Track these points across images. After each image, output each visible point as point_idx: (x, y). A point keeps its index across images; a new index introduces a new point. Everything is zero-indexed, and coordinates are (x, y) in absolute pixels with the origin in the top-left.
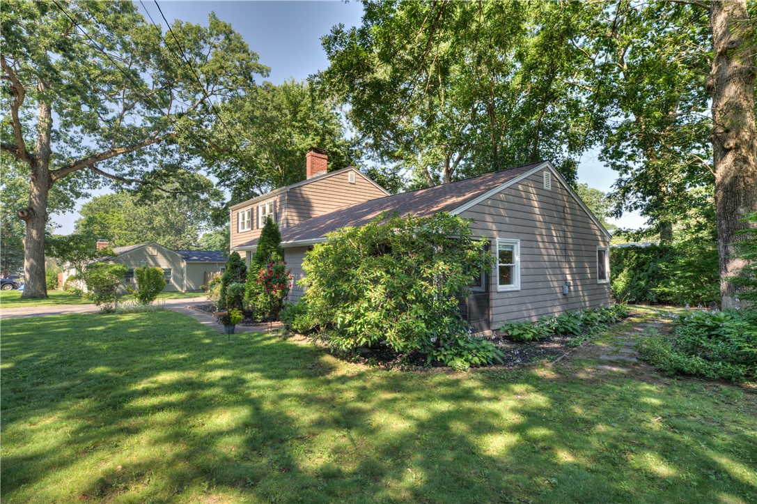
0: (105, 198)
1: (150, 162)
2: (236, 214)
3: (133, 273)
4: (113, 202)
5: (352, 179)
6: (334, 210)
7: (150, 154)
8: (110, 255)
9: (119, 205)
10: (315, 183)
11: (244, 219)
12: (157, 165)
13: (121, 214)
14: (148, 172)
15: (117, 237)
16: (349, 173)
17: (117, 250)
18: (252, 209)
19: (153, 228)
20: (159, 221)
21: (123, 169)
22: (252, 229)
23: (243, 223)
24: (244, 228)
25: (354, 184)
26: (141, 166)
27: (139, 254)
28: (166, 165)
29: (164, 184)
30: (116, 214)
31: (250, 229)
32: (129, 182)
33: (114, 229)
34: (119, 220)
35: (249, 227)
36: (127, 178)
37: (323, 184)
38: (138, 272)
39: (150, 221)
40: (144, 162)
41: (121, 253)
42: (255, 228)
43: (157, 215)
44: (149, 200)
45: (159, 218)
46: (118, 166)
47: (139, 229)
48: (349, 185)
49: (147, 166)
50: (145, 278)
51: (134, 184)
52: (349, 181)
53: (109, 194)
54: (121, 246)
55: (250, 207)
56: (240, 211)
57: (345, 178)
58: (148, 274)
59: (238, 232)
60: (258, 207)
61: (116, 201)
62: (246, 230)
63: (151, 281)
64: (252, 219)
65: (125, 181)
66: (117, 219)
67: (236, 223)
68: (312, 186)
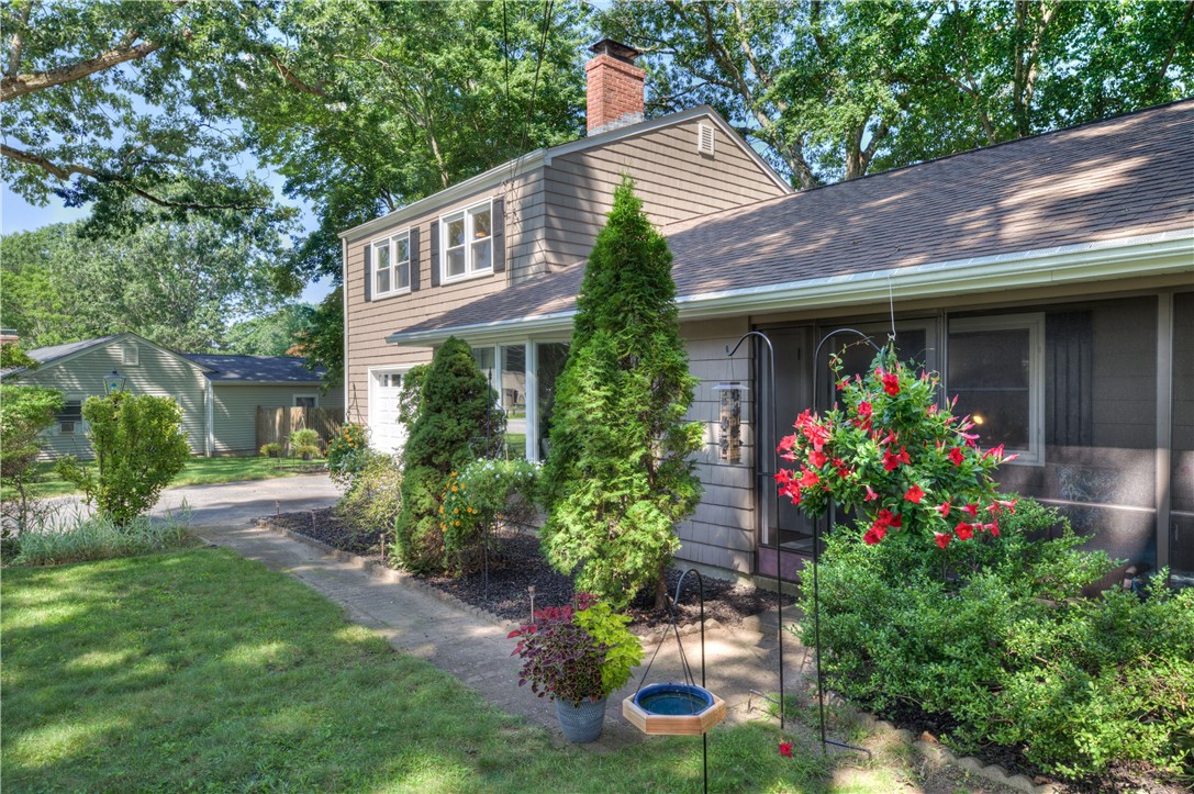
0: (12, 242)
1: (117, 124)
2: (362, 249)
3: (78, 409)
4: (31, 251)
5: (706, 144)
6: (690, 225)
7: (115, 102)
8: (18, 364)
9: (44, 257)
10: (616, 147)
11: (384, 261)
12: (133, 134)
13: (49, 275)
14: (110, 151)
15: (40, 327)
16: (700, 126)
17: (37, 355)
18: (415, 233)
19: (122, 308)
20: (134, 291)
21: (45, 138)
22: (416, 288)
23: (384, 276)
24: (385, 286)
25: (711, 158)
26: (91, 135)
27: (92, 365)
28: (159, 135)
29: (153, 185)
30: (37, 275)
31: (408, 289)
32: (63, 174)
33: (34, 308)
34: (44, 288)
35: (403, 283)
36: (57, 161)
37: (638, 153)
38: (96, 412)
39: (116, 292)
40: (100, 124)
41: (48, 362)
42: (426, 284)
43: (130, 279)
44: (117, 225)
45: (133, 286)
46: (30, 129)
47: (91, 309)
48: (699, 160)
49: (108, 134)
50: (121, 430)
51: (75, 177)
52: (700, 148)
53: (21, 233)
54: (48, 344)
55: (407, 228)
56: (373, 241)
57: (690, 137)
58: (130, 420)
59: (368, 300)
60: (435, 226)
61: (38, 248)
62: (394, 291)
63: (141, 443)
64: (416, 261)
65: (50, 169)
66: (39, 285)
67: (362, 274)
68: (609, 156)
